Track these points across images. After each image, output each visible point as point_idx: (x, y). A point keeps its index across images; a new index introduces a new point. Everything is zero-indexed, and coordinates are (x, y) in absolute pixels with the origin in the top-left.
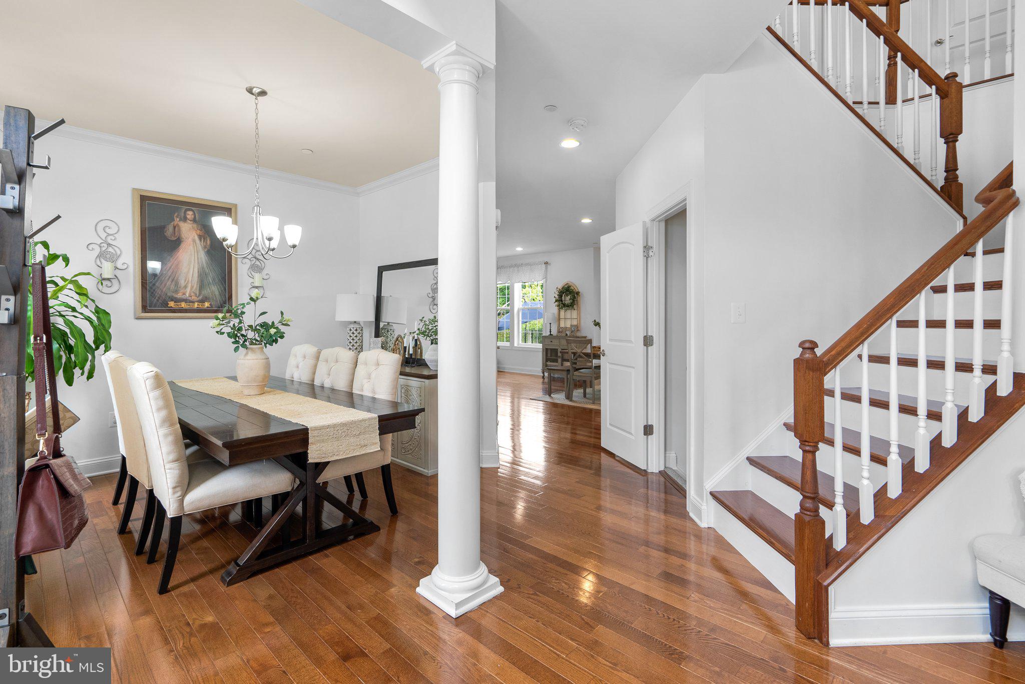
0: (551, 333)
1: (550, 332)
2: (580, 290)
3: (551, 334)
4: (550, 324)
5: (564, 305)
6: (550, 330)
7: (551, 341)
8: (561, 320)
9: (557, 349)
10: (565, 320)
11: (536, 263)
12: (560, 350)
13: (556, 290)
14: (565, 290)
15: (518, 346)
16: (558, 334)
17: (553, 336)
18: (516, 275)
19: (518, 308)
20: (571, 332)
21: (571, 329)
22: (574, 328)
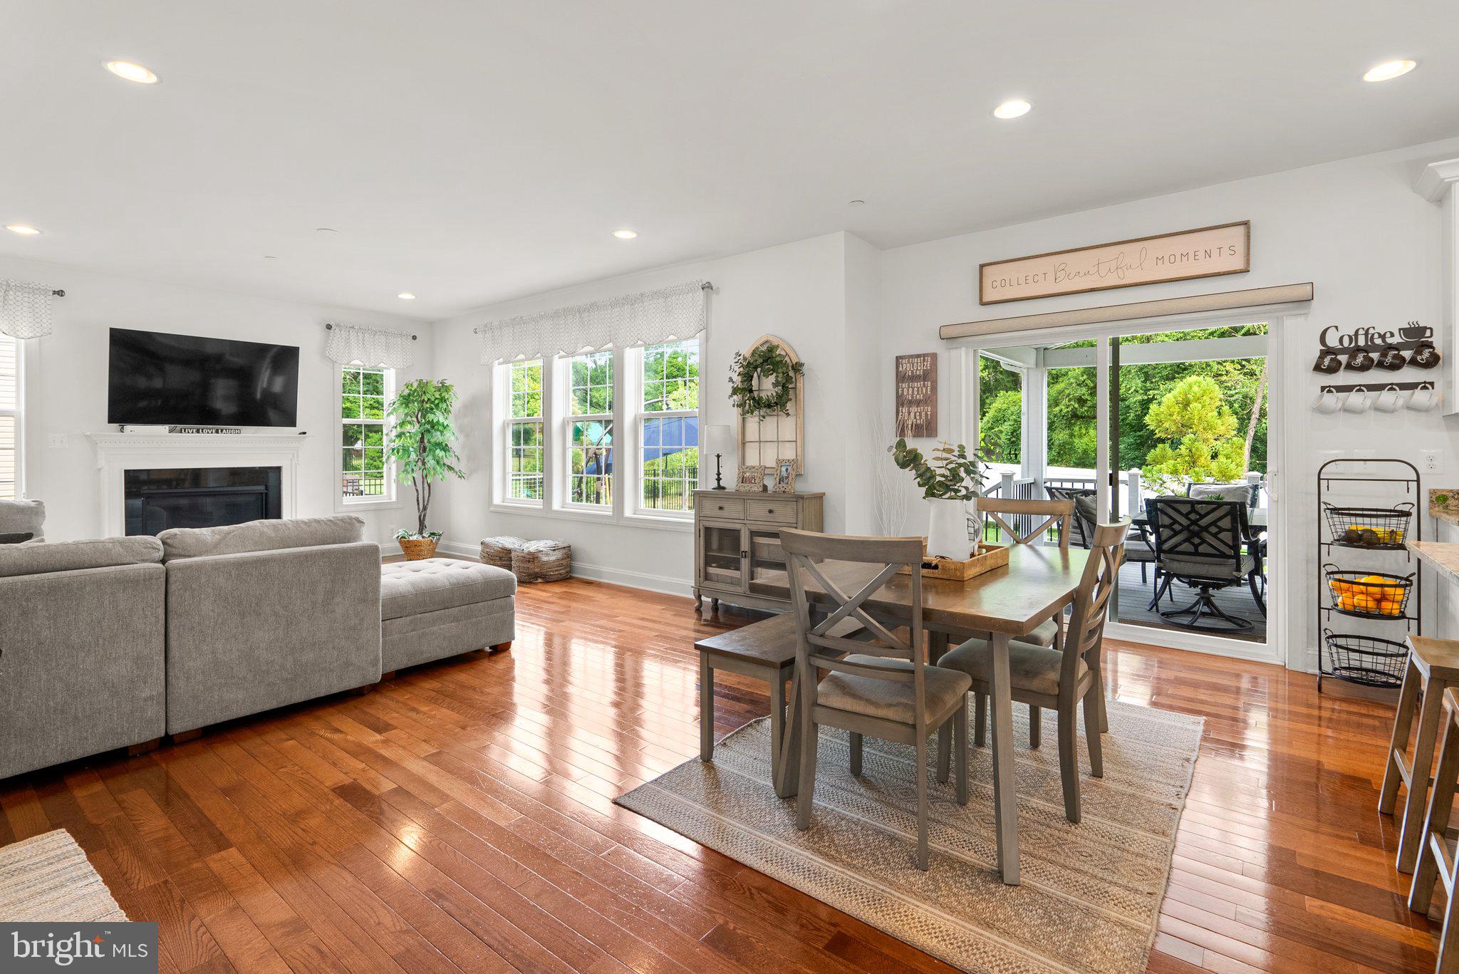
0: (722, 483)
1: (719, 480)
2: (803, 361)
3: (720, 487)
4: (718, 456)
5: (758, 404)
6: (719, 474)
7: (720, 505)
8: (747, 444)
9: (738, 531)
10: (760, 446)
11: (681, 288)
12: (747, 533)
13: (735, 358)
14: (761, 361)
15: (634, 516)
16: (741, 484)
17: (726, 490)
18: (628, 325)
19: (636, 415)
20: (778, 479)
21: (778, 472)
22: (787, 470)
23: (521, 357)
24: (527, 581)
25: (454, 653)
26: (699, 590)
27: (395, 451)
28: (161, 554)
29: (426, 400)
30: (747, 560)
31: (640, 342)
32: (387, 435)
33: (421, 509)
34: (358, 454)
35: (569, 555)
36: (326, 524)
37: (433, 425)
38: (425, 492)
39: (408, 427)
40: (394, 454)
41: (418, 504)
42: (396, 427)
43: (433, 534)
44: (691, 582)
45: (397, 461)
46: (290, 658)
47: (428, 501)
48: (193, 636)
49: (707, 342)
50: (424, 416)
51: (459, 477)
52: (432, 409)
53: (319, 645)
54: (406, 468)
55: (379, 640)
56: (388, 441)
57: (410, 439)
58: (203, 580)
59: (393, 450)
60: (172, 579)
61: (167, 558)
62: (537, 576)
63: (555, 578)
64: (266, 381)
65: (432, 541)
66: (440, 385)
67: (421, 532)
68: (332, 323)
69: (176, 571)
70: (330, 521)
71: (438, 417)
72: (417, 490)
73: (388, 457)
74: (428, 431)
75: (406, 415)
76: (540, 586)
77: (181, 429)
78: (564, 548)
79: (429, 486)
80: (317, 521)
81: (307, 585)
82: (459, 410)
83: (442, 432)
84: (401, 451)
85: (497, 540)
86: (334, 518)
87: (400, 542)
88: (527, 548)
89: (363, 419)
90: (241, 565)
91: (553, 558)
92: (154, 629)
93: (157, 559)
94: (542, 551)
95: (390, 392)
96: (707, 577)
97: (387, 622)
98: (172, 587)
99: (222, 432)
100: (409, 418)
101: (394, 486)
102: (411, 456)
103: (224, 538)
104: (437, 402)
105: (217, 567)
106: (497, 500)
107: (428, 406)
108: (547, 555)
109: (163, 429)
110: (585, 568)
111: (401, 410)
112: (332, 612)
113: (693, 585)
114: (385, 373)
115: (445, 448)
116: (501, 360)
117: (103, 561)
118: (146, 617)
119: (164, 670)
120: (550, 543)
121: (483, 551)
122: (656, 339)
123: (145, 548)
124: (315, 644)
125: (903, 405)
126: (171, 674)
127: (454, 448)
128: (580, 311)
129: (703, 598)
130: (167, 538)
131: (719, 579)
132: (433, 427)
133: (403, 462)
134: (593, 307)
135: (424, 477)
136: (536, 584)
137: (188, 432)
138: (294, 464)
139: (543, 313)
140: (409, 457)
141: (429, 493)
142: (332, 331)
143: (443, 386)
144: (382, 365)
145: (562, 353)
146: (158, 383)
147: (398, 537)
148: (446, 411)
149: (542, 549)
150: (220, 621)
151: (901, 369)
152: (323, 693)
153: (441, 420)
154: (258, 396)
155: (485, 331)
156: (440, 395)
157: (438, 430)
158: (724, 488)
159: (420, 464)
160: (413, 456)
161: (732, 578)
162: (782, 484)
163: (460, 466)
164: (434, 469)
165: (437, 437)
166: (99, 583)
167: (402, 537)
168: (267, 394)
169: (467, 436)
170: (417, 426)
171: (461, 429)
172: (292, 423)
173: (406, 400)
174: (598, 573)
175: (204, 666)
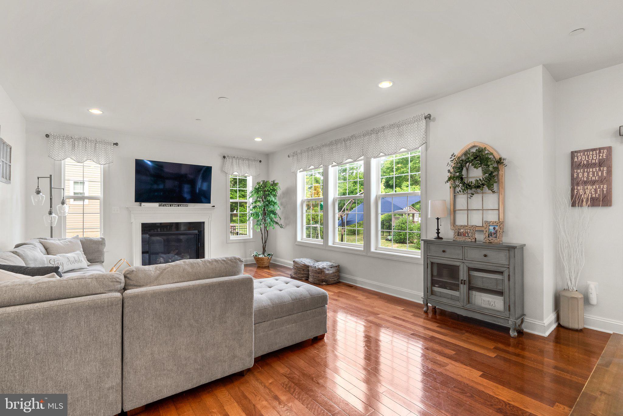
0: (440, 235)
1: (438, 233)
2: (503, 156)
3: (438, 238)
4: (438, 219)
5: (468, 187)
6: (438, 230)
7: (443, 249)
8: (457, 212)
9: (457, 267)
10: (468, 213)
11: (409, 120)
12: (466, 268)
13: (451, 158)
14: (472, 158)
15: (376, 251)
16: (457, 237)
17: (443, 240)
18: (374, 145)
19: (376, 195)
20: (487, 234)
21: (487, 229)
22: (494, 228)
23: (312, 167)
24: (318, 283)
25: (294, 343)
26: (427, 300)
27: (253, 215)
28: (123, 285)
29: (266, 190)
30: (465, 286)
31: (381, 154)
32: (249, 207)
33: (264, 242)
34: (236, 215)
35: (339, 269)
36: (221, 263)
37: (270, 202)
38: (266, 234)
39: (258, 203)
40: (252, 216)
41: (262, 240)
42: (253, 204)
43: (269, 254)
44: (422, 294)
45: (253, 220)
46: (199, 355)
47: (267, 239)
48: (139, 343)
49: (426, 151)
50: (265, 198)
51: (281, 227)
52: (269, 194)
53: (217, 345)
54: (257, 223)
55: (252, 340)
56: (249, 210)
57: (259, 209)
58: (146, 305)
59: (252, 214)
60: (126, 305)
61: (126, 287)
62: (323, 281)
63: (332, 282)
64: (200, 185)
65: (269, 258)
66: (273, 183)
67: (263, 254)
68: (226, 155)
69: (128, 299)
70: (224, 261)
71: (272, 198)
72: (262, 233)
73: (250, 218)
74: (267, 205)
75: (258, 197)
76: (324, 287)
77: (164, 205)
78: (336, 266)
79: (267, 231)
80: (216, 261)
81: (210, 305)
82: (280, 195)
83: (273, 206)
84: (255, 214)
85: (301, 260)
86: (226, 258)
87: (255, 258)
88: (318, 266)
89: (238, 200)
90: (170, 293)
91: (331, 272)
92: (114, 339)
93: (119, 289)
94: (325, 268)
95: (250, 187)
96: (433, 293)
97: (257, 325)
98: (126, 310)
99: (180, 206)
100: (259, 199)
101: (251, 231)
102: (260, 217)
103: (162, 273)
104: (271, 191)
105: (155, 295)
106: (299, 239)
107: (267, 193)
108: (328, 270)
109: (156, 205)
110: (348, 278)
111: (255, 195)
112: (225, 323)
113: (423, 297)
114: (248, 178)
115: (275, 214)
116: (302, 170)
117: (83, 292)
118: (109, 331)
119: (121, 367)
120: (329, 263)
121: (294, 265)
122: (393, 151)
123: (112, 282)
124: (215, 345)
125: (578, 184)
126: (125, 370)
127: (278, 214)
128: (345, 140)
129: (429, 305)
130: (127, 274)
131: (441, 295)
132: (269, 203)
133: (256, 220)
134: (353, 137)
135: (265, 227)
136: (322, 285)
137: (167, 206)
138: (210, 221)
139: (324, 144)
140: (259, 217)
141: (267, 235)
142: (225, 159)
143: (274, 183)
144: (246, 174)
145: (334, 164)
146: (161, 187)
147: (254, 256)
148: (275, 196)
149: (326, 267)
150: (156, 332)
151: (576, 160)
152: (219, 376)
153: (273, 199)
154: (197, 191)
155: (293, 156)
156: (273, 188)
157: (271, 204)
158: (442, 238)
159: (263, 221)
160: (261, 217)
161: (452, 295)
162: (491, 238)
163: (281, 222)
164: (270, 224)
165: (271, 208)
166: (77, 309)
167: (256, 256)
168: (200, 190)
169: (284, 207)
170: (262, 203)
171: (282, 204)
172: (209, 201)
173: (257, 190)
174: (355, 281)
175: (146, 363)
